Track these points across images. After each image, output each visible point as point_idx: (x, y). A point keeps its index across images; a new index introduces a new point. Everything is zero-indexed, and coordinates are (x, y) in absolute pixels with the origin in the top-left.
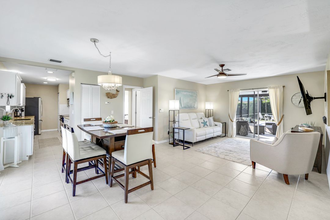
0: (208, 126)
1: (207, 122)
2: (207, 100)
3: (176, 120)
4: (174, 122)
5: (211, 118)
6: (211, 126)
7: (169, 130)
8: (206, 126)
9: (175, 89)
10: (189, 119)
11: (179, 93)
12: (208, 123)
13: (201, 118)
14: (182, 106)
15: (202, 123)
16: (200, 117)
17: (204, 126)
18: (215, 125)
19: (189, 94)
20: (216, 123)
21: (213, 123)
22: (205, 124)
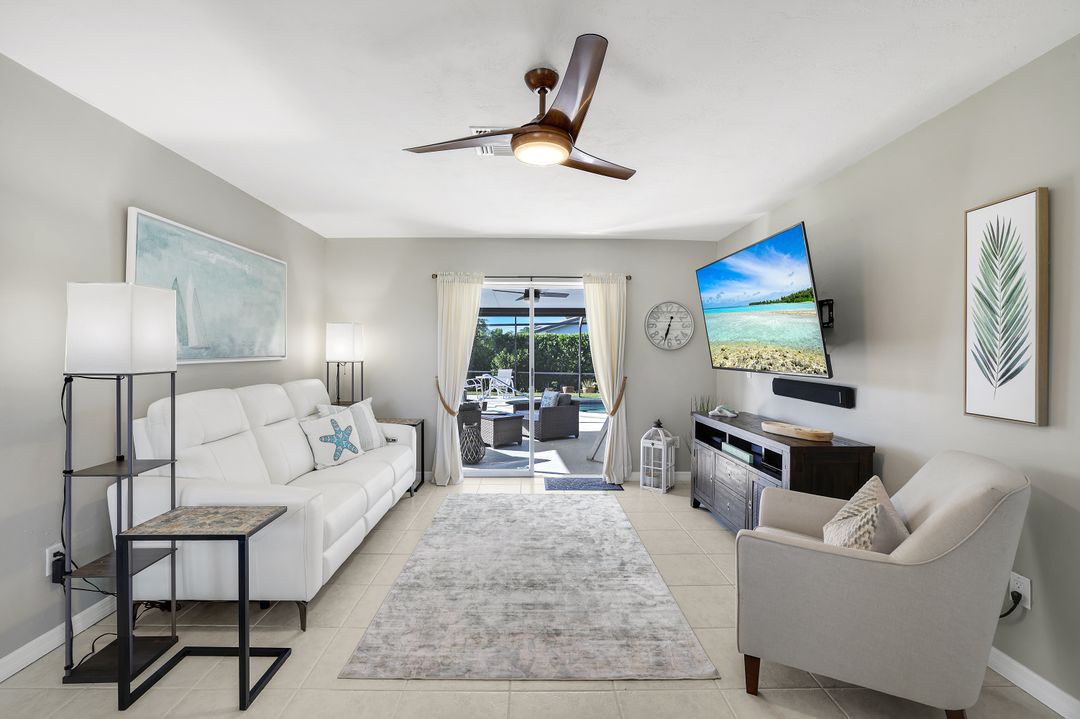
0: (355, 451)
1: (349, 429)
2: (328, 314)
3: (143, 452)
4: (123, 465)
5: (364, 407)
6: (366, 447)
7: (59, 547)
8: (347, 454)
9: (133, 212)
10: (247, 426)
11: (165, 245)
12: (354, 439)
13: (315, 413)
14: (193, 341)
15: (324, 439)
16: (307, 408)
17: (336, 457)
18: (388, 440)
19: (239, 265)
20: (392, 429)
21: (377, 430)
22: (340, 441)
